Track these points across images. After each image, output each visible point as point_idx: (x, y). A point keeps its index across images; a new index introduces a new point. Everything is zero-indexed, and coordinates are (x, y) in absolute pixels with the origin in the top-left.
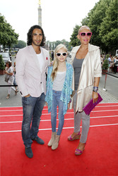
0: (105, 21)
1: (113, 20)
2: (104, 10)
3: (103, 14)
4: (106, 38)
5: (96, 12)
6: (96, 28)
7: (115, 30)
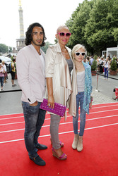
0: (89, 23)
1: (97, 21)
2: (88, 12)
3: (87, 16)
4: (92, 39)
5: (79, 14)
6: (81, 30)
7: (100, 31)
